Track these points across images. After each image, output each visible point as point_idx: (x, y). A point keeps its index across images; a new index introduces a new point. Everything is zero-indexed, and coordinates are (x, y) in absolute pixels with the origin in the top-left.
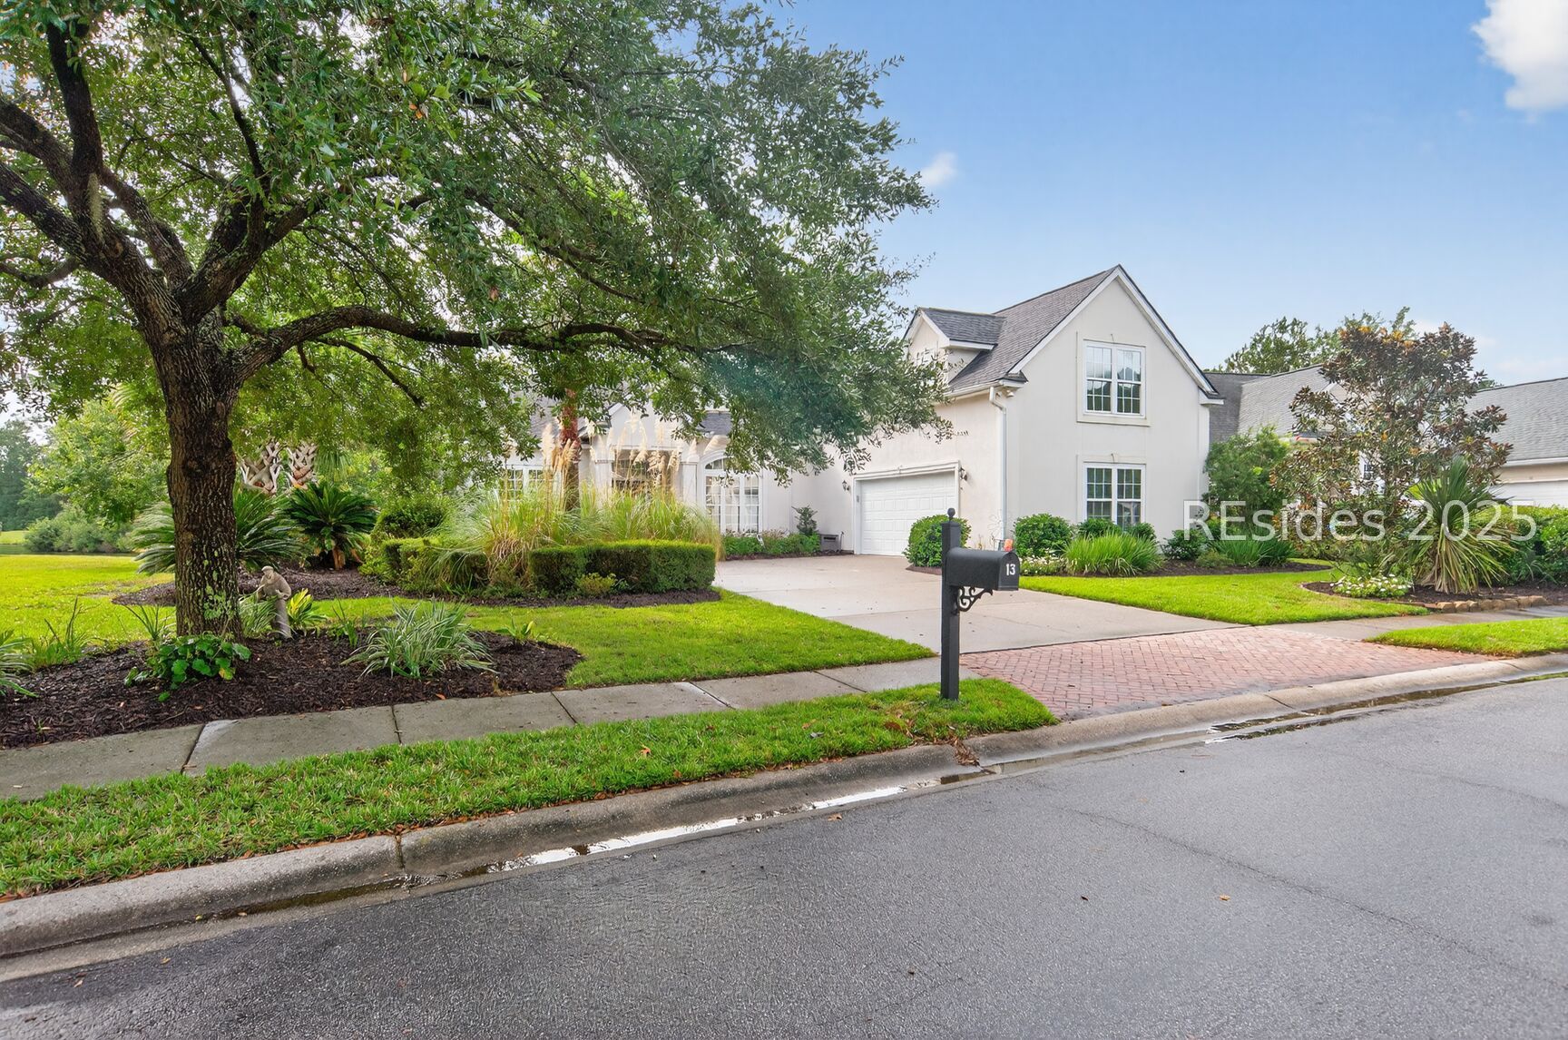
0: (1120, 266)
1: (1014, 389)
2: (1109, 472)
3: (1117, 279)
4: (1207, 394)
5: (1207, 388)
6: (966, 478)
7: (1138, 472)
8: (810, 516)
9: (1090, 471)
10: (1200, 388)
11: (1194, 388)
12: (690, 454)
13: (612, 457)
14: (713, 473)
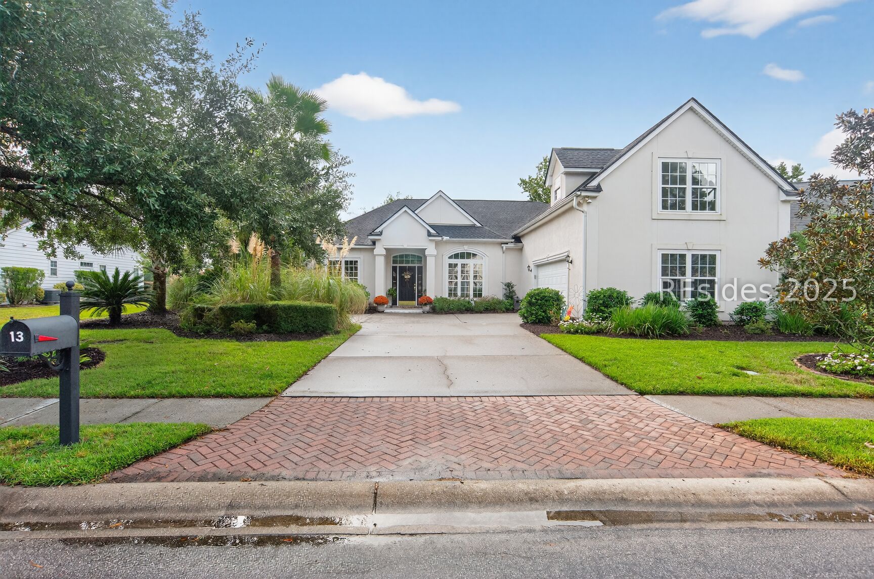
0: (693, 99)
1: (595, 197)
2: (683, 257)
3: (691, 109)
4: (787, 193)
5: (787, 187)
6: (571, 262)
7: (713, 257)
8: (512, 288)
9: (665, 257)
10: (780, 188)
11: (773, 189)
12: (431, 250)
13: (384, 252)
14: (453, 261)
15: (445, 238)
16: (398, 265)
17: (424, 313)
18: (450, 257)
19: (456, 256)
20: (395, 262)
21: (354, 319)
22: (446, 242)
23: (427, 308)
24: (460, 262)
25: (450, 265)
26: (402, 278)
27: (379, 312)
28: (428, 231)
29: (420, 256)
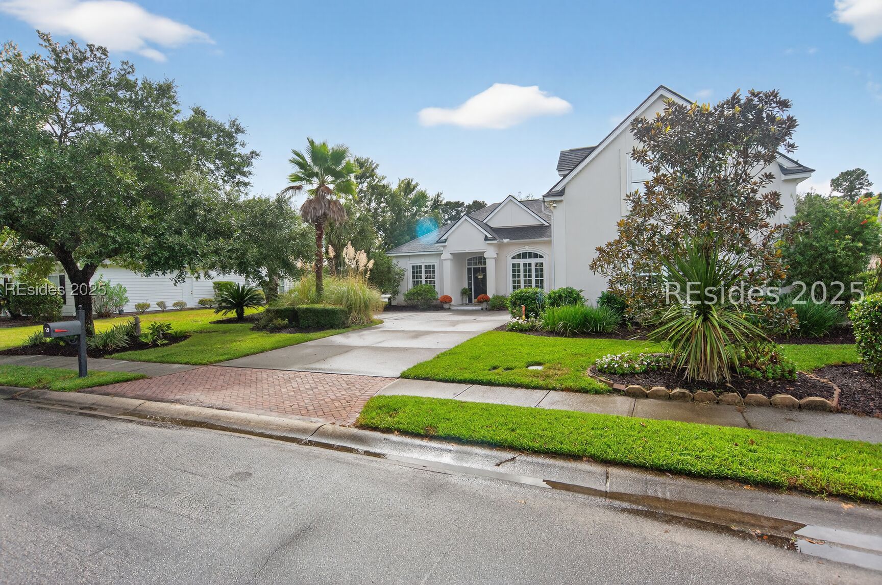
0: (661, 87)
1: (561, 201)
3: (662, 96)
5: (788, 165)
10: (780, 166)
12: (490, 253)
13: (450, 257)
14: (516, 261)
15: (505, 241)
16: (472, 267)
17: (482, 309)
18: (513, 258)
19: (519, 256)
20: (469, 264)
21: (376, 317)
22: (508, 244)
23: (484, 305)
24: (522, 261)
25: (514, 265)
26: (476, 278)
27: (445, 309)
28: (486, 236)
29: (480, 259)
